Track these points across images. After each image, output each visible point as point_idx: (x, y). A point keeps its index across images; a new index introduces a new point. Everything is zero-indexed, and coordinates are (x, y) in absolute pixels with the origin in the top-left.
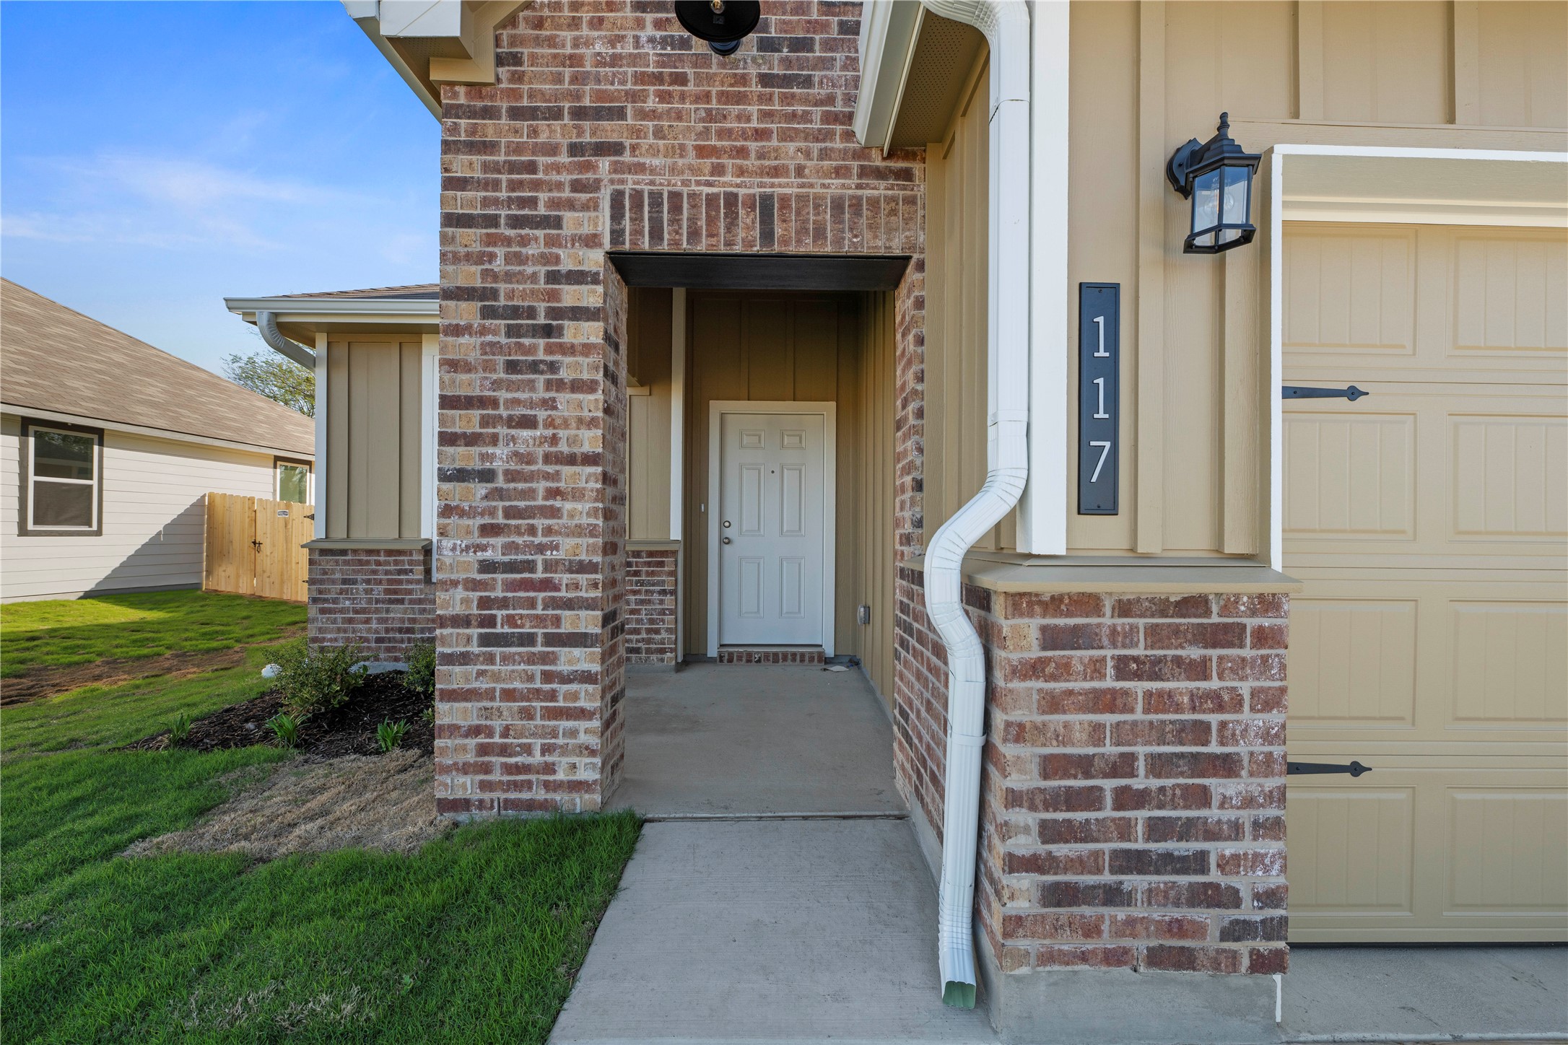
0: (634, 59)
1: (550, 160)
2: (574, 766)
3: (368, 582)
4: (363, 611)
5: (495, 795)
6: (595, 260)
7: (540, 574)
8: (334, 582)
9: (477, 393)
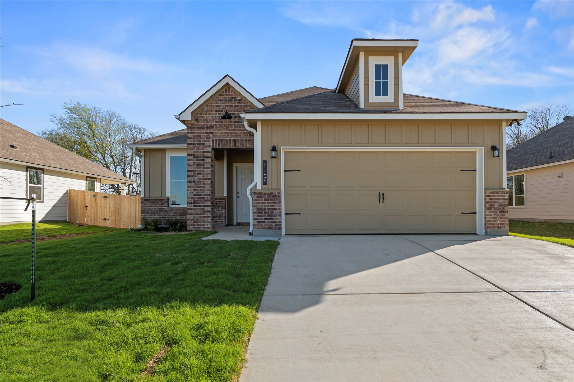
0: (215, 119)
1: (203, 135)
2: (207, 225)
3: (155, 206)
4: (154, 213)
5: (196, 229)
6: (210, 149)
7: (202, 196)
8: (147, 207)
9: (192, 169)
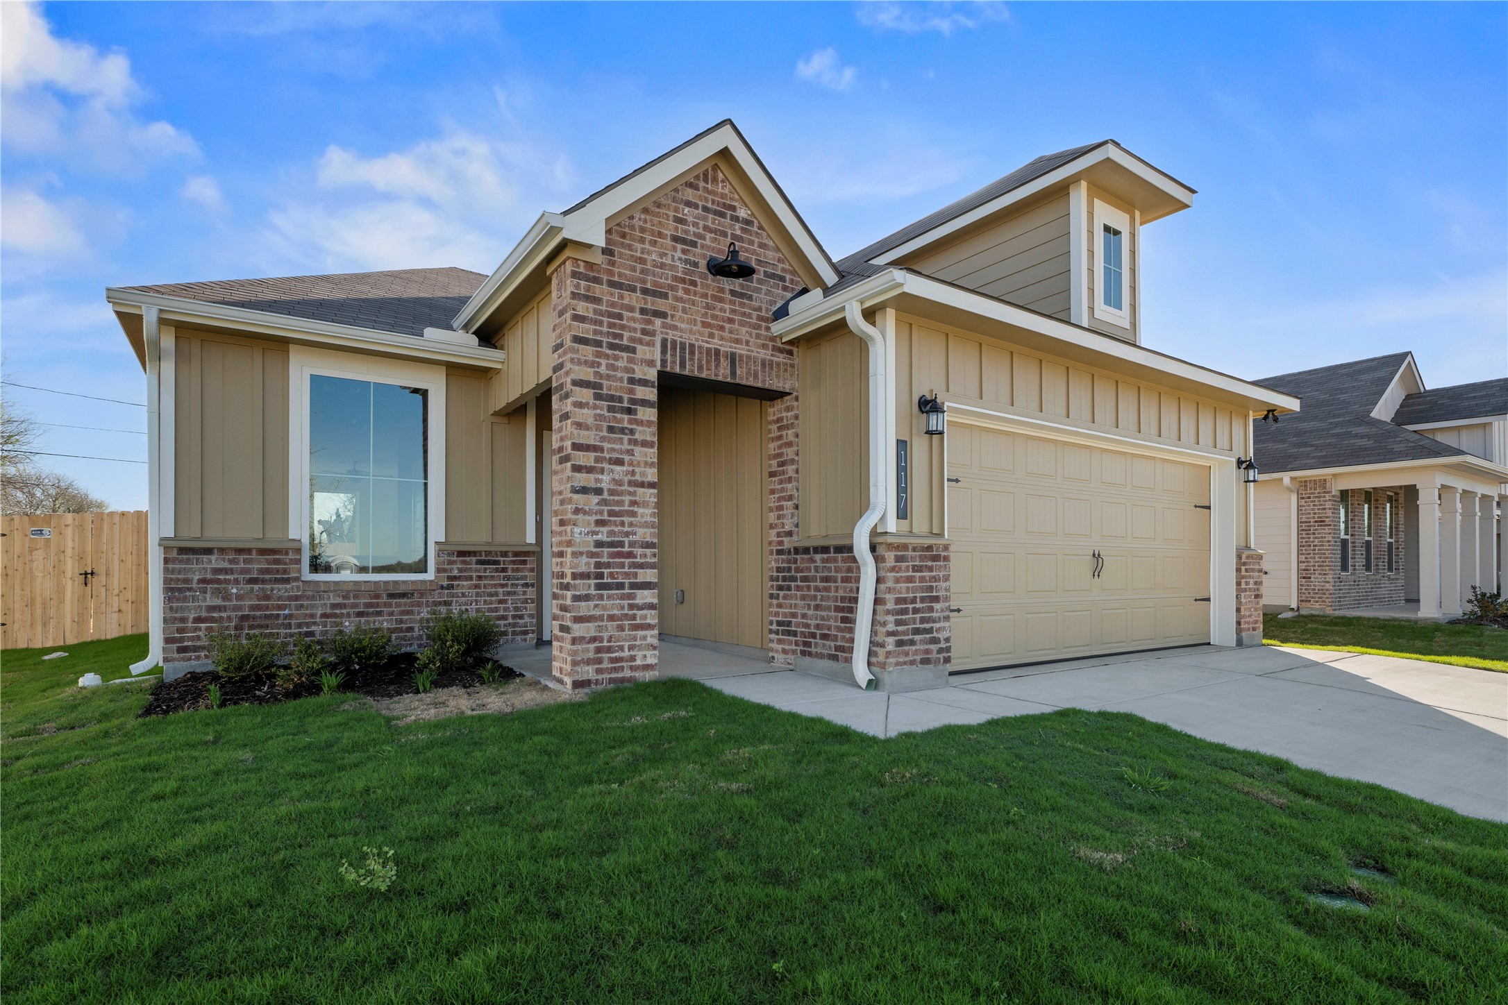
0: (672, 267)
1: (631, 314)
2: (645, 656)
5: (604, 676)
6: (652, 374)
7: (626, 549)
8: (194, 580)
9: (592, 443)
